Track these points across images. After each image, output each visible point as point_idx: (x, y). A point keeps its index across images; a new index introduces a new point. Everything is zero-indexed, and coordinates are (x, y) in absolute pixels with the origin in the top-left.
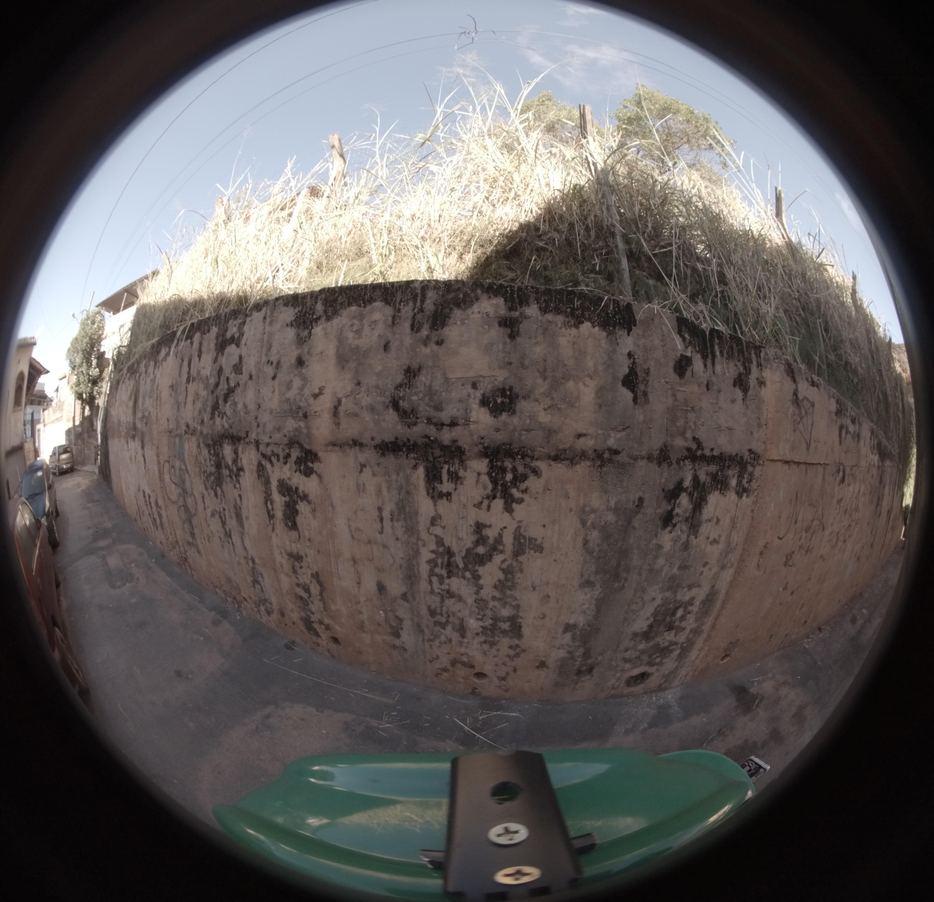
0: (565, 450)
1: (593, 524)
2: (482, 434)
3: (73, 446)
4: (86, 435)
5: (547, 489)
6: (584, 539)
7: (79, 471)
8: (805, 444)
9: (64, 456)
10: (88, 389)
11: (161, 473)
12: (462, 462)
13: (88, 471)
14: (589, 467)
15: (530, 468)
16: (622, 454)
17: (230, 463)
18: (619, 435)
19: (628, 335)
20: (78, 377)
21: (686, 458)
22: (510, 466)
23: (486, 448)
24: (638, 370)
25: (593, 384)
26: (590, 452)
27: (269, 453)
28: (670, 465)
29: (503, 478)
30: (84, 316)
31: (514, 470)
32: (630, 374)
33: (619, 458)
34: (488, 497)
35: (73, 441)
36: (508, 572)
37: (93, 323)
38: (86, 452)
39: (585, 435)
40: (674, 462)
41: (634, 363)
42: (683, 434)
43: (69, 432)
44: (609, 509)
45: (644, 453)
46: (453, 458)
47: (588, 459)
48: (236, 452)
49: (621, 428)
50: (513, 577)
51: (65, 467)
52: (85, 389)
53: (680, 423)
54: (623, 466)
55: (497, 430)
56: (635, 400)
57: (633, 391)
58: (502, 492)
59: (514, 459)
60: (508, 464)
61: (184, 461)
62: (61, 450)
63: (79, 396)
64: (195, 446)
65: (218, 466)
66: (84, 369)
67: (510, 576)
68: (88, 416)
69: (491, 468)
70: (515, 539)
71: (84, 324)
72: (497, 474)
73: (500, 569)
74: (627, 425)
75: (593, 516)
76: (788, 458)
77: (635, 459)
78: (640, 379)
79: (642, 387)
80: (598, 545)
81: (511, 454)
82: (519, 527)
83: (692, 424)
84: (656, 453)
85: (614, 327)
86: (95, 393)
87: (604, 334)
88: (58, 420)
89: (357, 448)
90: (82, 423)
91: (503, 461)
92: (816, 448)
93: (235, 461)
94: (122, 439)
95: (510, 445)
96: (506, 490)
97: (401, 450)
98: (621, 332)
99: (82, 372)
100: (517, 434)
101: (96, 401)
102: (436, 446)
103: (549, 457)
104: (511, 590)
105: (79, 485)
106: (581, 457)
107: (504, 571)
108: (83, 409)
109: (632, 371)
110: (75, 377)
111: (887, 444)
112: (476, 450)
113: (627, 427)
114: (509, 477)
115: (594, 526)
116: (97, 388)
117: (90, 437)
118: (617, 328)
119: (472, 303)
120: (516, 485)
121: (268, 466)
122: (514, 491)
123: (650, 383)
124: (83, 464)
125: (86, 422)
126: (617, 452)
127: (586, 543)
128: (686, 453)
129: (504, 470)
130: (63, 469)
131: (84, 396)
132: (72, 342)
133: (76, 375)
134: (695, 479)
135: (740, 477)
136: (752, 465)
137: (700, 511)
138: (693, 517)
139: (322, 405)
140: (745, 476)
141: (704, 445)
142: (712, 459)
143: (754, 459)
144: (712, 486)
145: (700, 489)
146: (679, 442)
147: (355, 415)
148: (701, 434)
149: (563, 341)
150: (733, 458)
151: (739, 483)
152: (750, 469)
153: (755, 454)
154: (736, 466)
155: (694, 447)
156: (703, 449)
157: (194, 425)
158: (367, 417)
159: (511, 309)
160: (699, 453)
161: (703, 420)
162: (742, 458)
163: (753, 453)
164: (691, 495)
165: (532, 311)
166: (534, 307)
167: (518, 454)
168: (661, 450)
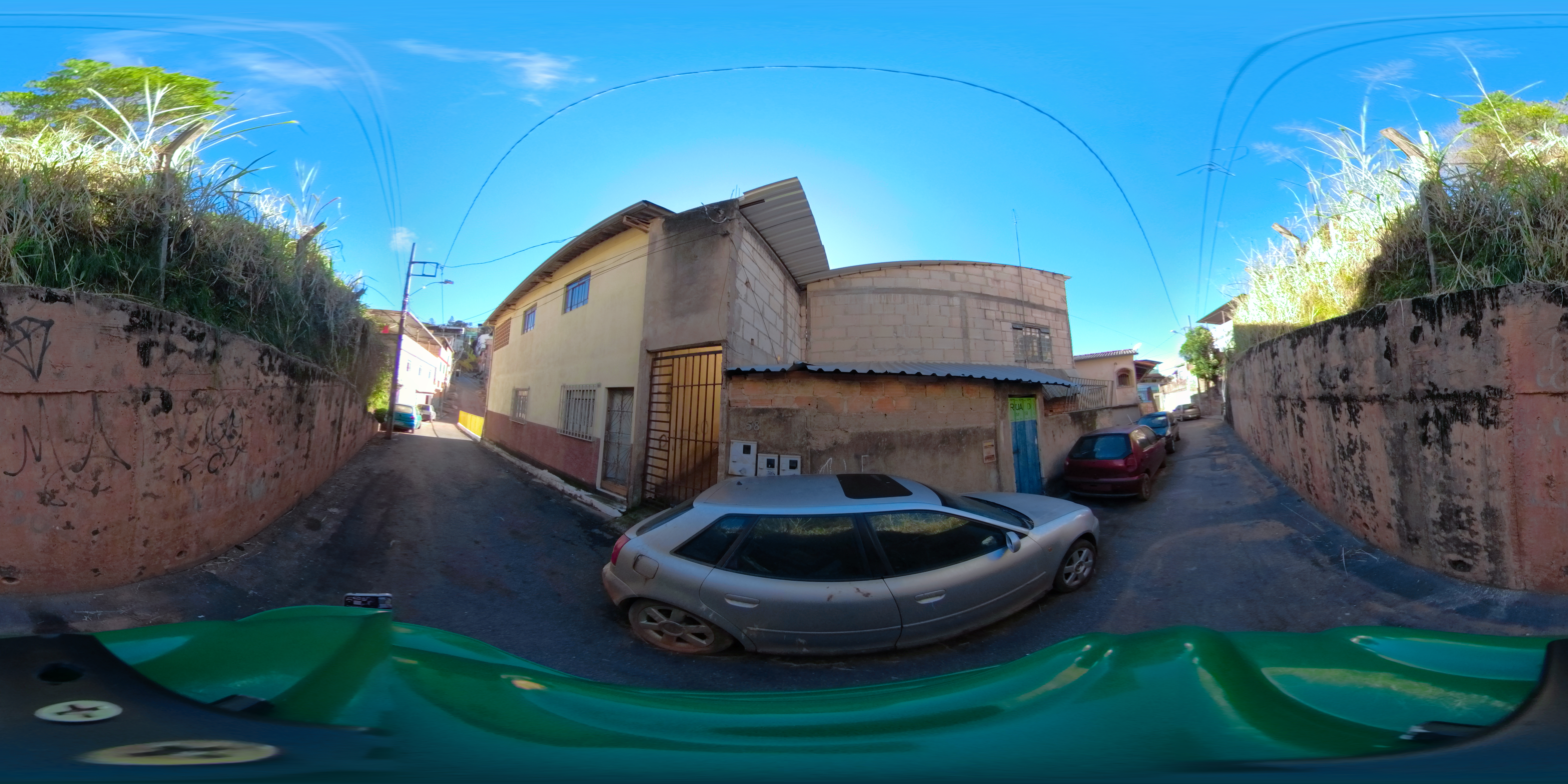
1: (1386, 437)
5: (1366, 416)
6: (1385, 446)
14: (1379, 405)
15: (1359, 405)
16: (1391, 397)
18: (1387, 386)
19: (1385, 326)
21: (1427, 397)
24: (1391, 346)
25: (1372, 359)
28: (1418, 402)
31: (1355, 407)
32: (1387, 350)
33: (1389, 399)
39: (1373, 387)
40: (1420, 400)
41: (1388, 343)
42: (1421, 381)
44: (1391, 429)
45: (1401, 395)
46: (1337, 403)
49: (1387, 382)
53: (1419, 374)
54: (1392, 404)
56: (1391, 365)
57: (1389, 359)
59: (1354, 402)
60: (1352, 405)
69: (1348, 406)
75: (1385, 432)
77: (1397, 399)
78: (1392, 351)
79: (1393, 356)
80: (1391, 451)
81: (1352, 400)
83: (1427, 374)
84: (1407, 395)
85: (1378, 325)
87: (1376, 331)
89: (1314, 399)
91: (1351, 403)
92: (58, 374)
95: (1351, 395)
98: (1382, 326)
100: (1351, 390)
102: (1332, 397)
103: (1364, 400)
109: (1388, 348)
113: (1390, 381)
114: (1354, 411)
118: (1380, 324)
120: (1356, 414)
123: (1398, 353)
126: (1388, 396)
127: (1386, 448)
128: (1426, 394)
129: (1352, 407)
134: (1437, 411)
135: (1482, 410)
136: (1494, 399)
137: (1447, 436)
138: (1442, 440)
139: (1303, 382)
140: (1488, 409)
141: (1439, 386)
142: (1447, 397)
143: (1495, 394)
144: (1452, 417)
145: (1442, 419)
146: (1420, 387)
147: (1311, 386)
148: (1435, 379)
149: (1360, 340)
150: (1468, 395)
151: (1481, 415)
152: (1493, 403)
153: (1495, 389)
154: (1474, 401)
155: (1431, 389)
156: (1438, 390)
157: (1270, 392)
158: (1315, 386)
159: (1343, 329)
160: (1436, 393)
161: (1434, 369)
162: (1478, 394)
163: (1492, 389)
164: (1436, 423)
165: (1349, 328)
166: (1349, 325)
167: (1354, 400)
168: (1410, 393)
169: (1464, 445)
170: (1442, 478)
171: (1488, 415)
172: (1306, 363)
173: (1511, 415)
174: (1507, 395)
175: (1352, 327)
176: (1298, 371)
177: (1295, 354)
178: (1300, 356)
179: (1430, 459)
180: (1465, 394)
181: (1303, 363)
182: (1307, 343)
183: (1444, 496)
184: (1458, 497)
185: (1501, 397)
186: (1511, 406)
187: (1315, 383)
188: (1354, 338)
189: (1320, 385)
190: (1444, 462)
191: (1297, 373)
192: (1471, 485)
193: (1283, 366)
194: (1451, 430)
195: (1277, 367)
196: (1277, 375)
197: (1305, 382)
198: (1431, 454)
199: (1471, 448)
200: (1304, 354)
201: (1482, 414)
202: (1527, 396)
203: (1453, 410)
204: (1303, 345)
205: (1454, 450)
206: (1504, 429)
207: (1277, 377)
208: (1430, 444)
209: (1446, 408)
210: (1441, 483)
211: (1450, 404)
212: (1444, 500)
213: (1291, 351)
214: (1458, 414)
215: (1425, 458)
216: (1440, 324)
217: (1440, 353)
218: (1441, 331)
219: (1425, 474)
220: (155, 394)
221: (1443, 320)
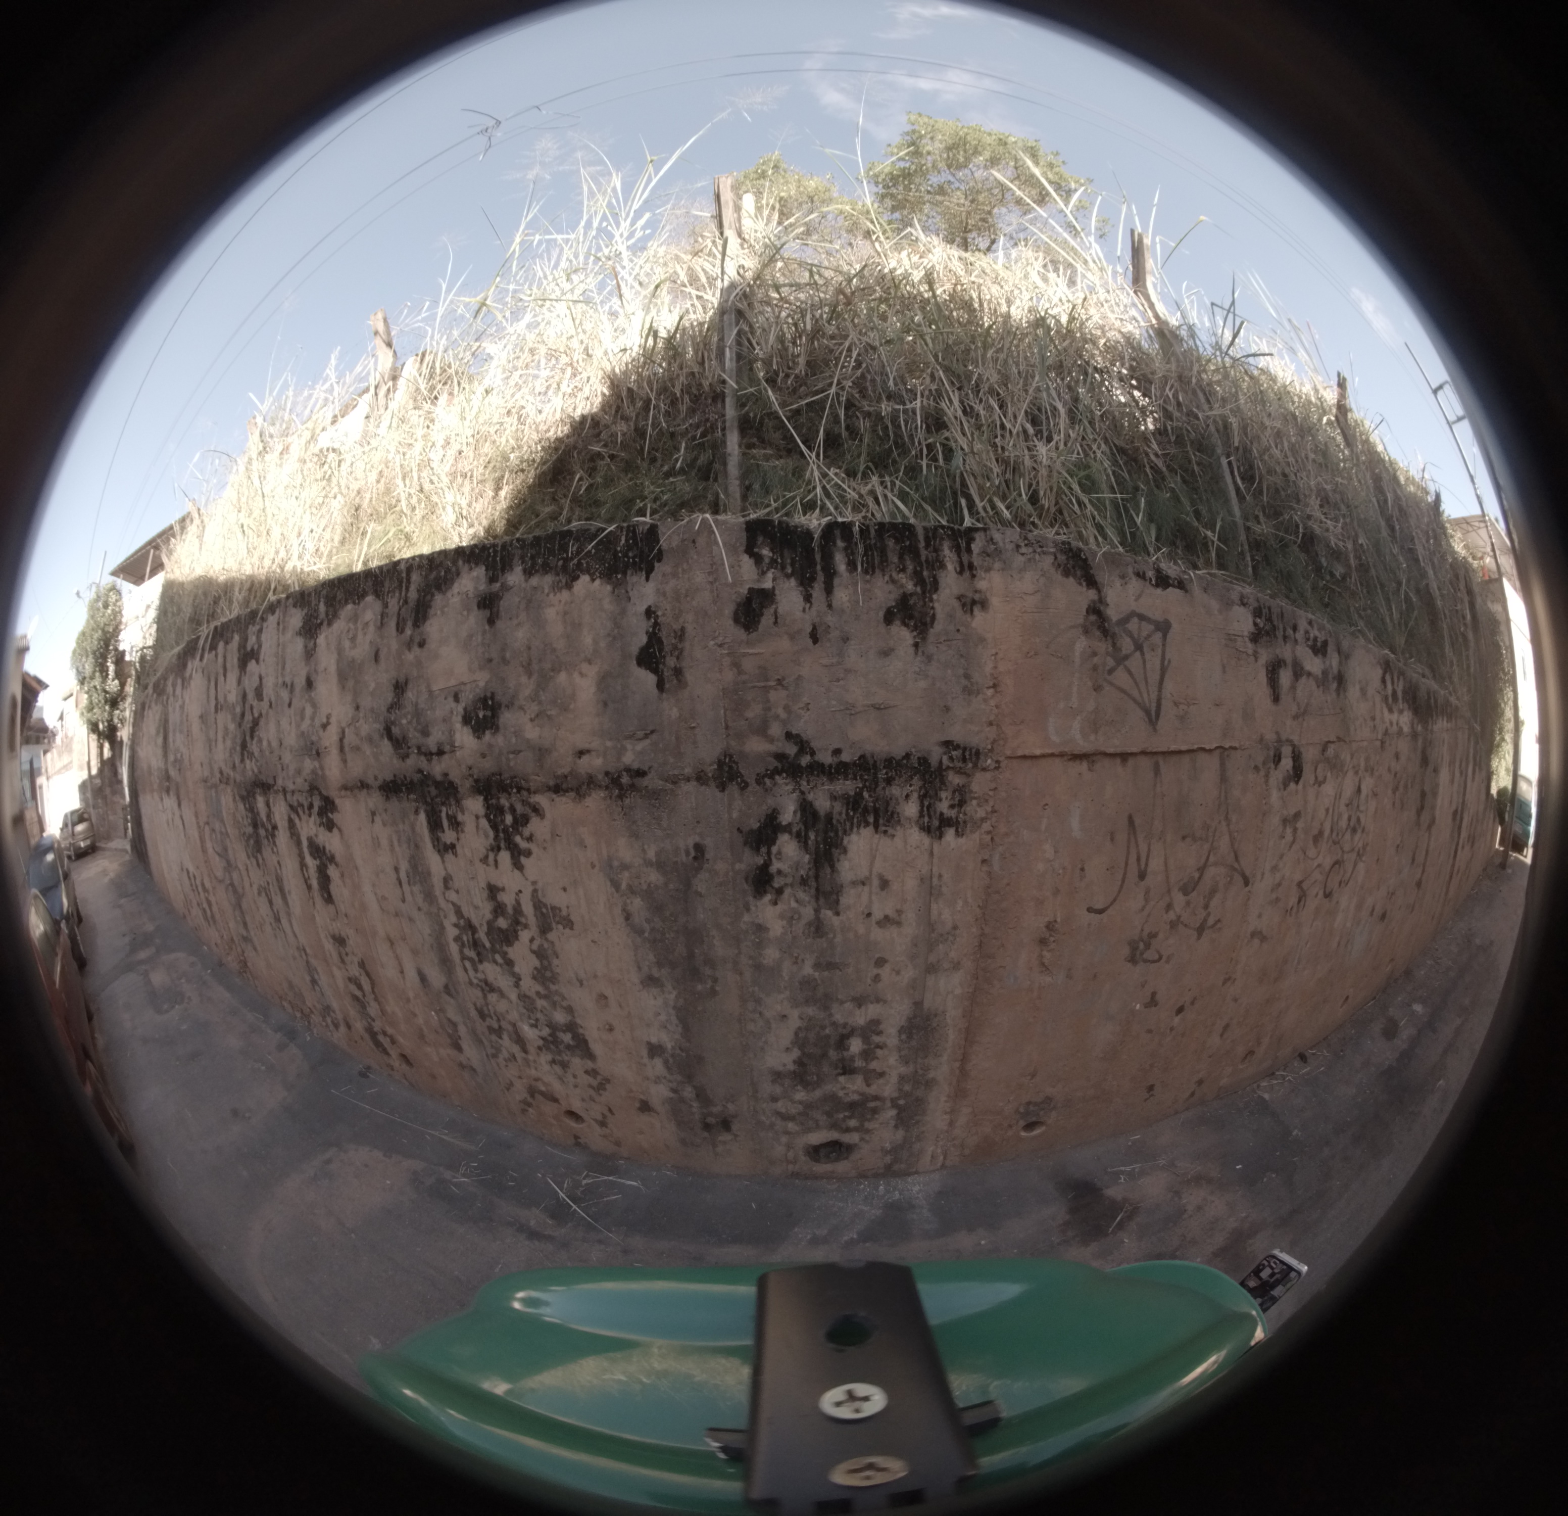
0: (566, 777)
1: (630, 887)
3: (91, 810)
4: (108, 791)
5: (554, 835)
6: (624, 910)
7: (103, 849)
8: (1141, 714)
9: (80, 828)
10: (106, 714)
11: (202, 841)
12: (458, 802)
13: (116, 849)
14: (604, 799)
15: (529, 804)
16: (650, 776)
17: (265, 819)
18: (640, 746)
19: (647, 579)
20: (90, 697)
21: (775, 772)
22: (507, 805)
23: (476, 781)
24: (663, 635)
25: (592, 671)
26: (600, 777)
27: (295, 804)
28: (744, 786)
29: (502, 821)
30: (93, 595)
31: (513, 810)
32: (649, 645)
33: (645, 782)
34: (492, 849)
35: (91, 802)
36: (541, 956)
37: (106, 606)
38: (111, 818)
39: (588, 751)
40: (751, 780)
41: (656, 624)
42: (762, 730)
43: (83, 787)
44: (648, 863)
45: (688, 771)
46: (448, 798)
47: (600, 787)
48: (268, 805)
49: (640, 734)
50: (550, 964)
51: (82, 844)
52: (101, 715)
53: (754, 712)
54: (654, 795)
55: (485, 755)
56: (660, 686)
57: (655, 671)
58: (505, 840)
59: (510, 794)
60: (504, 802)
61: (222, 821)
62: (75, 818)
63: (94, 727)
64: (231, 799)
65: (255, 825)
66: (97, 682)
67: (545, 963)
68: (109, 759)
69: (488, 808)
70: (535, 908)
71: (93, 609)
72: (495, 816)
73: (531, 951)
74: (651, 728)
75: (626, 874)
77: (675, 781)
78: (667, 648)
79: (671, 662)
80: (648, 921)
81: (504, 788)
82: (538, 891)
83: (780, 711)
84: (711, 770)
85: (625, 573)
86: (116, 720)
87: (609, 588)
88: (66, 767)
89: (365, 790)
90: (101, 771)
91: (498, 799)
92: (1182, 718)
93: (269, 816)
94: (155, 794)
95: (500, 775)
96: (508, 840)
97: (401, 791)
98: (635, 579)
99: (95, 687)
100: (504, 759)
101: (119, 734)
102: (430, 783)
103: (549, 789)
104: (554, 984)
105: (105, 873)
106: (588, 785)
107: (536, 954)
108: (101, 747)
109: (654, 638)
110: (86, 696)
111: (1435, 686)
112: (468, 784)
113: (652, 732)
114: (507, 819)
115: (632, 890)
116: (117, 712)
117: (114, 793)
118: (629, 572)
120: (518, 830)
121: (297, 821)
122: (519, 839)
123: (686, 653)
124: (108, 838)
125: (106, 769)
126: (639, 774)
127: (628, 917)
128: (774, 763)
129: (501, 810)
130: (80, 848)
131: (101, 726)
132: (78, 639)
133: (87, 693)
134: (806, 808)
135: (927, 798)
136: (959, 772)
137: (832, 867)
138: (817, 877)
139: (330, 738)
140: (943, 795)
141: (813, 744)
142: (839, 770)
143: (964, 760)
144: (850, 819)
145: (821, 826)
146: (756, 746)
147: (357, 749)
148: (806, 725)
149: (550, 613)
150: (899, 763)
151: (926, 809)
152: (955, 779)
153: (965, 749)
154: (911, 778)
156: (813, 753)
157: (228, 771)
158: (367, 750)
159: (492, 580)
160: (805, 760)
161: (805, 699)
162: (924, 761)
163: (957, 747)
164: (802, 838)
165: (515, 577)
166: (518, 569)
167: (512, 788)
168: (720, 764)
169: (876, 882)
170: (808, 969)
171: (943, 807)
172: (342, 677)
173: (991, 803)
174: (989, 761)
175: (528, 573)
176: (314, 706)
177: (309, 654)
178: (327, 659)
179: (776, 928)
180: (889, 762)
181: (334, 679)
182: (355, 618)
183: (811, 1011)
184: (848, 1006)
185: (975, 766)
186: (993, 785)
187: (370, 739)
188: (532, 604)
189: (386, 746)
190: (818, 928)
191: (309, 711)
192: (885, 972)
193: (269, 691)
194: (845, 851)
195: (251, 696)
196: (248, 717)
197: (335, 738)
198: (782, 917)
199: (895, 886)
200: (340, 651)
201: (929, 807)
202: (1028, 762)
203: (854, 803)
204: (340, 625)
205: (848, 898)
206: (976, 836)
207: (247, 724)
208: (780, 892)
209: (833, 798)
210: (807, 983)
211: (847, 786)
212: (810, 1019)
213: (299, 644)
214: (866, 811)
215: (760, 928)
216: (829, 590)
217: (825, 661)
218: (830, 606)
219: (758, 967)
220: (1286, 751)
221: (836, 581)
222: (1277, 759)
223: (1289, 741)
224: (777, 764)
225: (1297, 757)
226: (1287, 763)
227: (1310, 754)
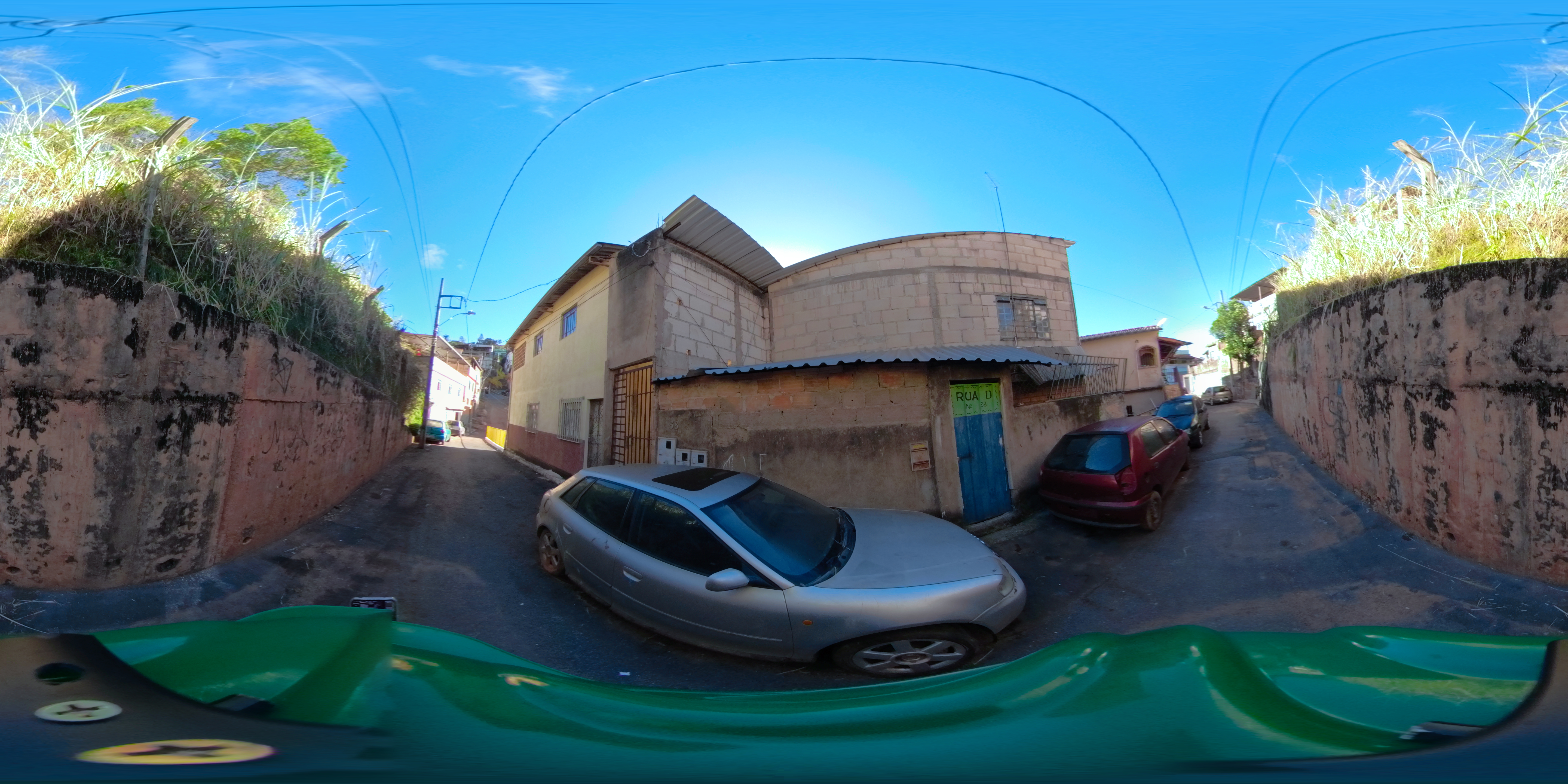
0: (78, 392)
2: (13, 379)
5: (63, 420)
6: (95, 459)
8: (282, 389)
14: (97, 403)
15: (50, 405)
16: (122, 395)
18: (119, 382)
19: (134, 306)
21: (174, 398)
22: (34, 403)
23: (15, 389)
24: (138, 332)
25: (101, 342)
26: (97, 393)
28: (161, 403)
29: (29, 412)
31: (38, 406)
32: (132, 335)
33: (119, 397)
34: (17, 427)
36: (34, 485)
39: (93, 381)
40: (165, 401)
41: (136, 327)
42: (172, 381)
44: (113, 436)
45: (139, 394)
47: (96, 398)
49: (121, 376)
50: (39, 489)
53: (169, 373)
54: (123, 403)
55: (25, 376)
56: (134, 355)
57: (133, 348)
58: (28, 423)
59: (38, 398)
60: (33, 402)
67: (36, 489)
69: (20, 405)
70: (39, 459)
72: (24, 409)
73: (28, 483)
74: (127, 373)
75: (100, 441)
76: (265, 398)
77: (133, 398)
78: (140, 339)
79: (140, 345)
80: (106, 464)
81: (35, 395)
82: (42, 450)
83: (181, 374)
84: (150, 395)
85: (124, 299)
87: (115, 304)
91: (29, 400)
95: (35, 387)
96: (32, 422)
98: (128, 305)
100: (40, 379)
103: (65, 397)
104: (38, 500)
106: (89, 397)
107: (31, 484)
109: (134, 333)
112: (8, 391)
113: (127, 376)
114: (34, 411)
115: (101, 449)
118: (126, 301)
119: (7, 277)
120: (39, 418)
122: (38, 423)
123: (147, 343)
126: (118, 393)
127: (96, 462)
129: (30, 407)
134: (183, 413)
135: (221, 411)
136: (232, 403)
137: (189, 437)
138: (183, 441)
140: (226, 411)
141: (190, 388)
142: (198, 399)
143: (234, 399)
144: (198, 418)
145: (187, 421)
146: (168, 387)
148: (188, 381)
150: (216, 398)
152: (230, 406)
153: (234, 395)
154: (218, 404)
155: (182, 390)
156: (189, 392)
160: (186, 394)
161: (190, 371)
162: (222, 398)
163: (232, 394)
164: (180, 425)
167: (40, 394)
168: (154, 392)
169: (202, 443)
170: (174, 480)
171: (226, 415)
173: (238, 415)
174: (240, 400)
179: (164, 463)
180: (212, 398)
183: (172, 498)
184: (186, 493)
185: (237, 401)
186: (240, 408)
190: (180, 463)
192: (202, 479)
194: (195, 431)
198: (167, 458)
199: (209, 445)
201: (222, 415)
202: (250, 402)
203: (200, 412)
205: (194, 450)
206: (234, 426)
208: (168, 447)
209: (194, 410)
210: (173, 486)
211: (199, 405)
212: (170, 502)
214: (204, 416)
215: (157, 464)
216: (204, 331)
217: (198, 357)
218: (203, 337)
219: (153, 482)
220: (320, 404)
221: (207, 328)
222: (317, 407)
223: (321, 402)
224: (175, 395)
225: (323, 407)
226: (319, 408)
227: (326, 406)
